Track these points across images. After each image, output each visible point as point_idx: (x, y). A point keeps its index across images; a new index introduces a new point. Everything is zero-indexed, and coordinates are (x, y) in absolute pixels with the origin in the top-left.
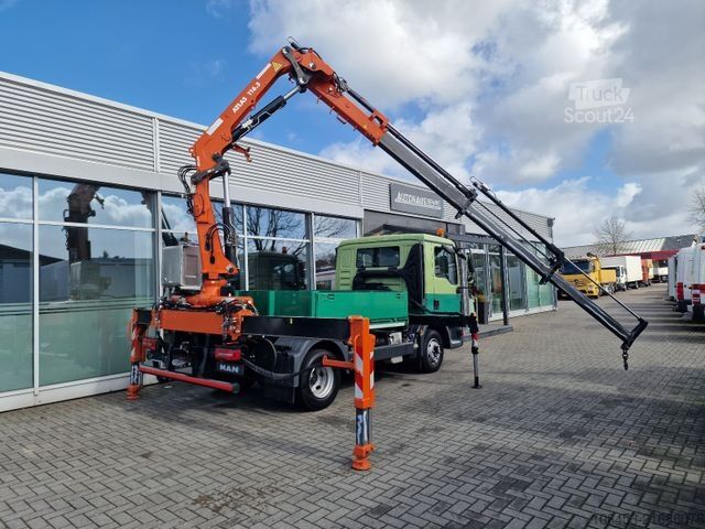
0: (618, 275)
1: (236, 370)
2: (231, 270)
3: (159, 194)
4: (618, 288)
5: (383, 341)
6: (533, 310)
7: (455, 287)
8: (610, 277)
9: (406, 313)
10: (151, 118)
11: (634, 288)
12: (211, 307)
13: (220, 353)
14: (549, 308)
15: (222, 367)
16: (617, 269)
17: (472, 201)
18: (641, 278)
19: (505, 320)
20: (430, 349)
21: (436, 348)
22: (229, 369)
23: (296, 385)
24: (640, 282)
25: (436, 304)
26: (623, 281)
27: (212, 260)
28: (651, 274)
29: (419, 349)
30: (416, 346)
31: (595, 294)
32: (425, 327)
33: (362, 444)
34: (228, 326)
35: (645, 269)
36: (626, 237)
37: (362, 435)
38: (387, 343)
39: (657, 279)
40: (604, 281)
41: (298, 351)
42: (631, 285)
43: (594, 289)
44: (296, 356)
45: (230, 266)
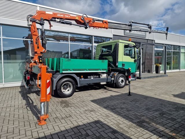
2: (44, 51)
3: (39, 30)
5: (98, 76)
6: (181, 70)
7: (134, 60)
10: (37, 6)
17: (131, 26)
19: (165, 73)
20: (120, 81)
21: (122, 80)
23: (54, 89)
25: (123, 65)
27: (38, 47)
29: (114, 80)
38: (99, 77)
41: (56, 78)
45: (44, 50)
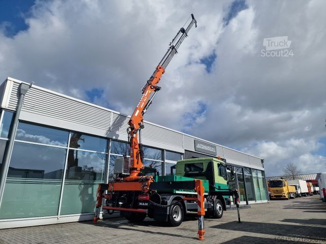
0: (296, 189)
1: (147, 204)
4: (297, 196)
6: (258, 202)
7: (226, 181)
8: (292, 190)
9: (208, 190)
11: (305, 196)
12: (136, 180)
13: (141, 198)
14: (266, 201)
15: (141, 204)
16: (296, 186)
18: (308, 191)
19: (247, 203)
20: (218, 208)
21: (220, 207)
22: (143, 204)
23: (168, 214)
24: (307, 193)
25: (219, 187)
26: (299, 192)
27: (138, 163)
28: (312, 190)
29: (213, 206)
30: (212, 205)
31: (287, 197)
32: (216, 196)
33: (201, 230)
34: (144, 187)
35: (309, 187)
36: (299, 172)
37: (201, 226)
39: (315, 192)
40: (290, 191)
41: (169, 199)
42: (303, 195)
43: (286, 195)
44: (168, 201)
45: (143, 166)
